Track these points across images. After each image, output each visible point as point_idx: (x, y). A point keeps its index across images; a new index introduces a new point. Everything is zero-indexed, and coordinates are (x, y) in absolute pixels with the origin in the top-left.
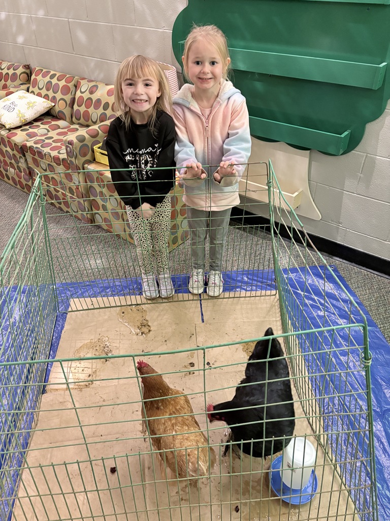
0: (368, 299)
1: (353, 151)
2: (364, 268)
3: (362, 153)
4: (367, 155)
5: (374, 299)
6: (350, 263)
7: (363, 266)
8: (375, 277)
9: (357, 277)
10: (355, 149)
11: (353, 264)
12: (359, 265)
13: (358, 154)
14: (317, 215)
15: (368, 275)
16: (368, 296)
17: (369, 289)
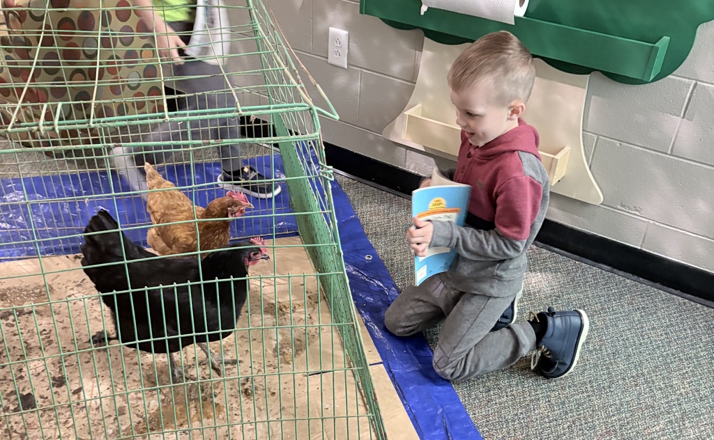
0: (692, 345)
1: (670, 76)
2: (677, 292)
3: (687, 80)
4: (696, 84)
5: (701, 345)
6: (651, 283)
7: (676, 289)
8: (698, 309)
9: (668, 307)
10: (674, 73)
11: (658, 285)
12: (669, 286)
13: (680, 81)
14: (596, 195)
15: (685, 303)
16: (691, 341)
17: (691, 329)
